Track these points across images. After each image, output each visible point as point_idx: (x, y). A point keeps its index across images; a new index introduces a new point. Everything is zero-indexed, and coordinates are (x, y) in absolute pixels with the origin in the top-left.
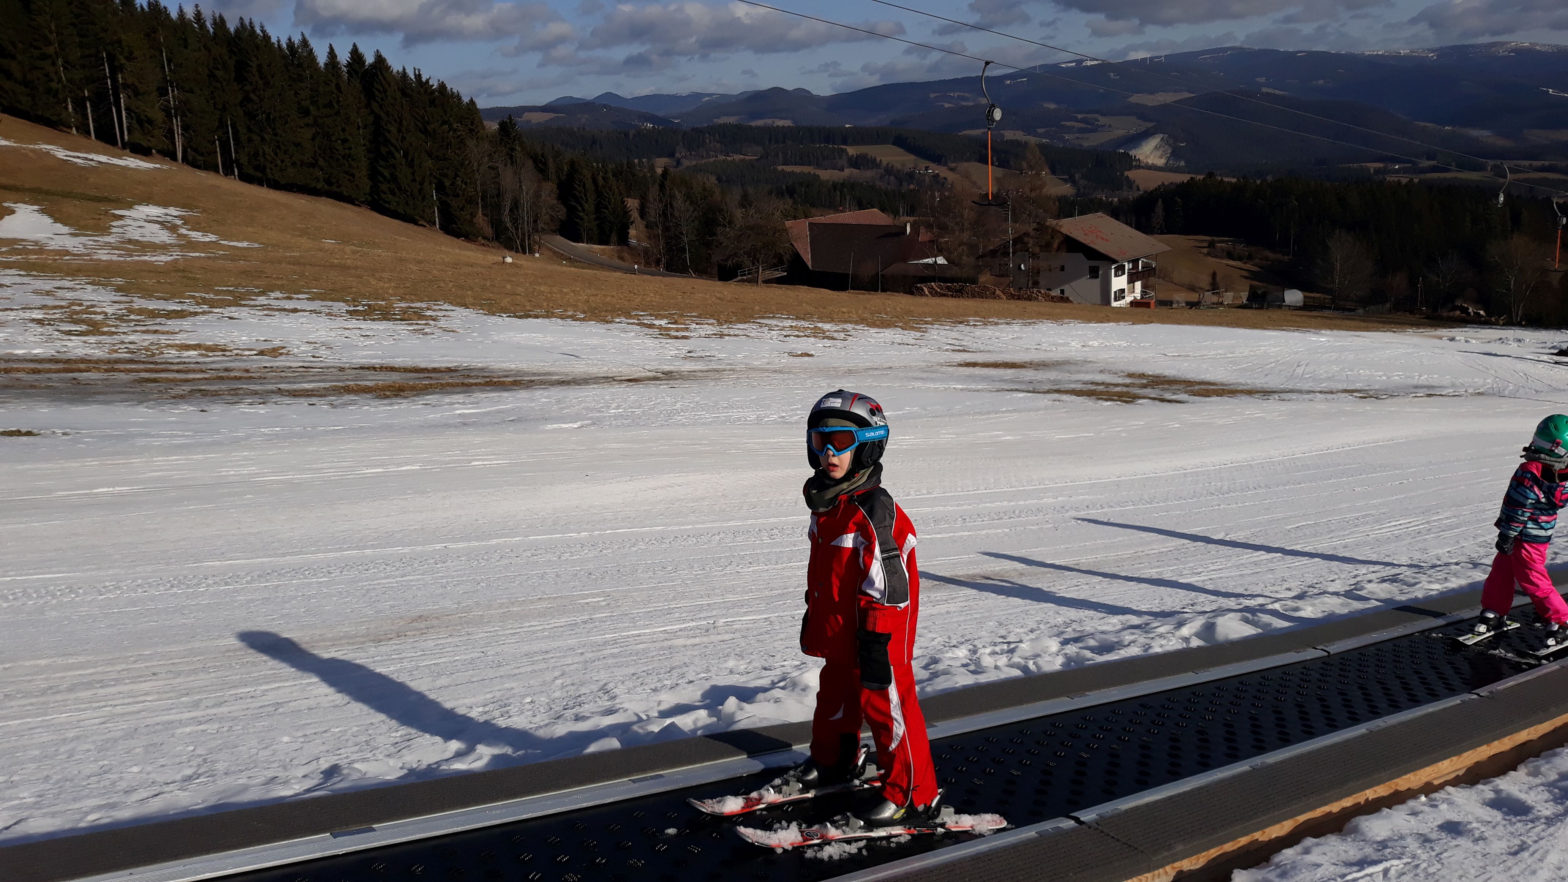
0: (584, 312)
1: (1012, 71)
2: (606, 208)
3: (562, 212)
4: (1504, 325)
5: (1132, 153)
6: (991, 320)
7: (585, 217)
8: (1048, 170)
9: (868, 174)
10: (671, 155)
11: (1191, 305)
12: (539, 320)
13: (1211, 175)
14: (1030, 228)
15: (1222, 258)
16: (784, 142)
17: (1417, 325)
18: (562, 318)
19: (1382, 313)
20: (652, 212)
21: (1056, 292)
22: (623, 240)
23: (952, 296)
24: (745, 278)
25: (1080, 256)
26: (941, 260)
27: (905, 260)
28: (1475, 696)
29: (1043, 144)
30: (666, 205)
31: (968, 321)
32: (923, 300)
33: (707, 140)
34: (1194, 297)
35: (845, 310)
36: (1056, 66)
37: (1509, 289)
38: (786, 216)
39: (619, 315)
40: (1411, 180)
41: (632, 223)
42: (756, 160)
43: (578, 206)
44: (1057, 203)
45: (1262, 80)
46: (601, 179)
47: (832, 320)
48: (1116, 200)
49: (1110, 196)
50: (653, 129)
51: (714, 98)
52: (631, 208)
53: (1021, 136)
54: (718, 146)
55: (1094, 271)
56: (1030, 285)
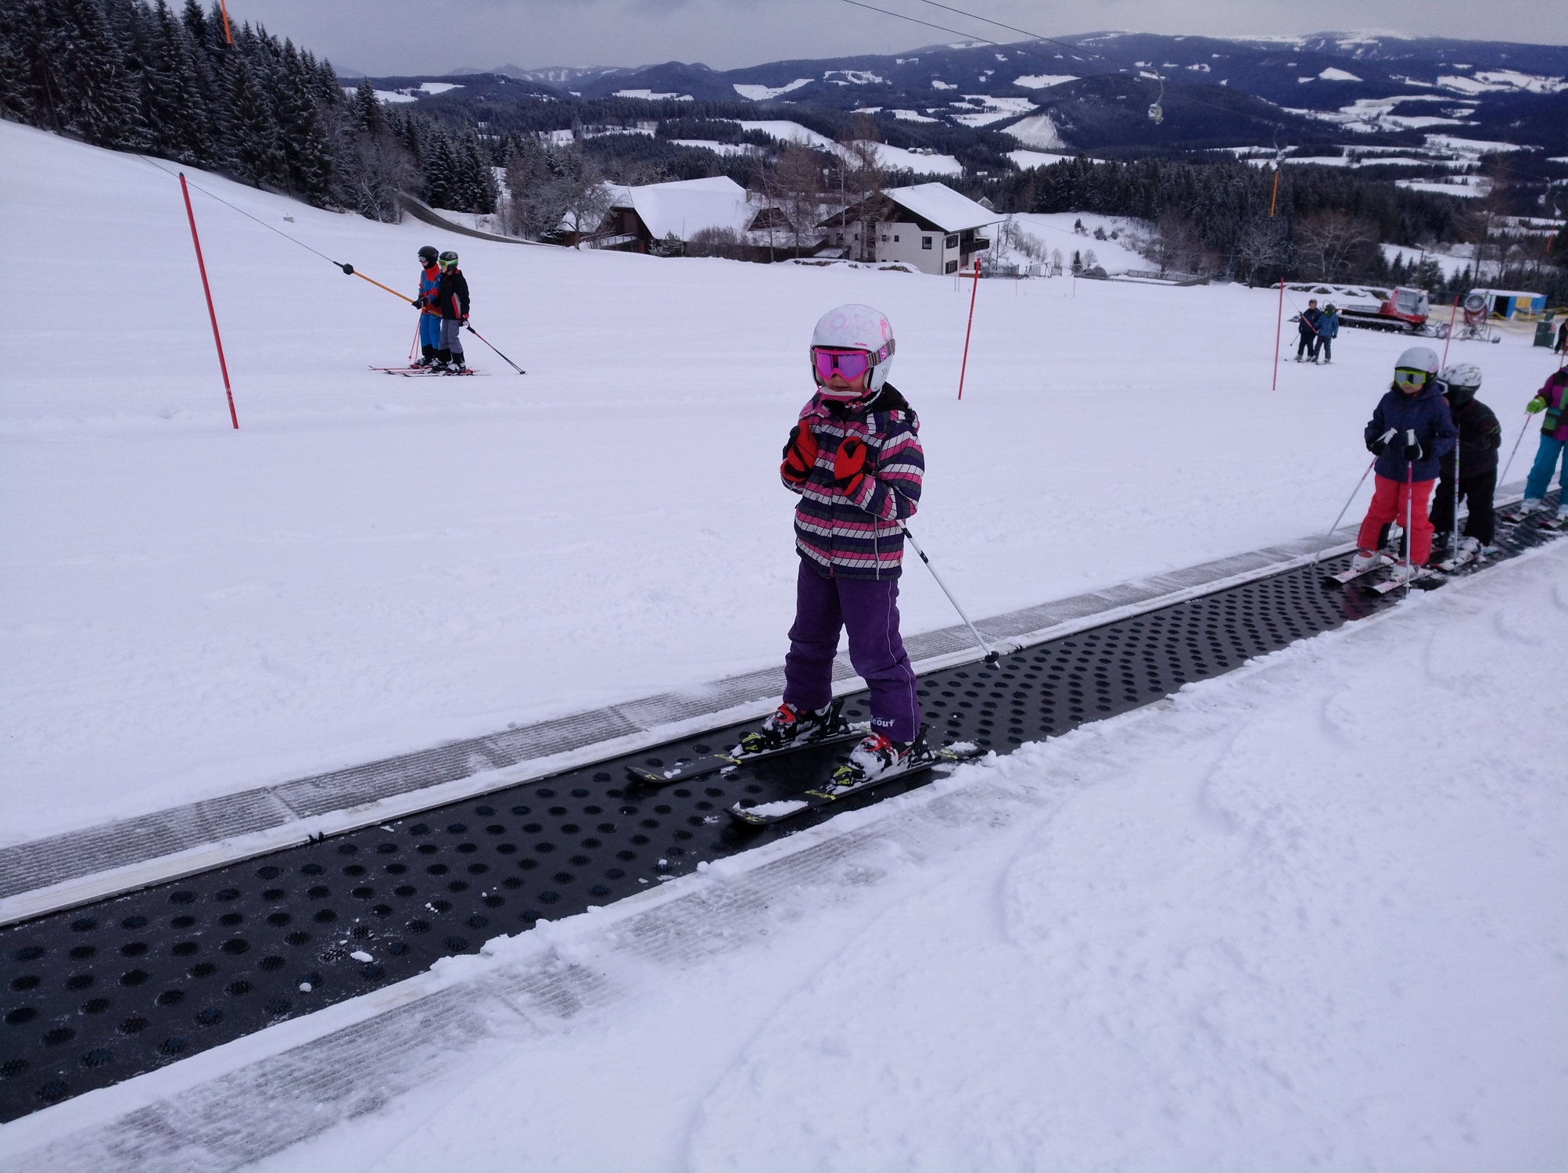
16: (679, 117)
25: (914, 226)
36: (948, 47)
41: (499, 193)
45: (1140, 64)
48: (995, 180)
49: (992, 176)
50: (550, 101)
51: (614, 71)
52: (499, 177)
53: (912, 115)
54: (614, 119)
55: (928, 242)
56: (866, 255)
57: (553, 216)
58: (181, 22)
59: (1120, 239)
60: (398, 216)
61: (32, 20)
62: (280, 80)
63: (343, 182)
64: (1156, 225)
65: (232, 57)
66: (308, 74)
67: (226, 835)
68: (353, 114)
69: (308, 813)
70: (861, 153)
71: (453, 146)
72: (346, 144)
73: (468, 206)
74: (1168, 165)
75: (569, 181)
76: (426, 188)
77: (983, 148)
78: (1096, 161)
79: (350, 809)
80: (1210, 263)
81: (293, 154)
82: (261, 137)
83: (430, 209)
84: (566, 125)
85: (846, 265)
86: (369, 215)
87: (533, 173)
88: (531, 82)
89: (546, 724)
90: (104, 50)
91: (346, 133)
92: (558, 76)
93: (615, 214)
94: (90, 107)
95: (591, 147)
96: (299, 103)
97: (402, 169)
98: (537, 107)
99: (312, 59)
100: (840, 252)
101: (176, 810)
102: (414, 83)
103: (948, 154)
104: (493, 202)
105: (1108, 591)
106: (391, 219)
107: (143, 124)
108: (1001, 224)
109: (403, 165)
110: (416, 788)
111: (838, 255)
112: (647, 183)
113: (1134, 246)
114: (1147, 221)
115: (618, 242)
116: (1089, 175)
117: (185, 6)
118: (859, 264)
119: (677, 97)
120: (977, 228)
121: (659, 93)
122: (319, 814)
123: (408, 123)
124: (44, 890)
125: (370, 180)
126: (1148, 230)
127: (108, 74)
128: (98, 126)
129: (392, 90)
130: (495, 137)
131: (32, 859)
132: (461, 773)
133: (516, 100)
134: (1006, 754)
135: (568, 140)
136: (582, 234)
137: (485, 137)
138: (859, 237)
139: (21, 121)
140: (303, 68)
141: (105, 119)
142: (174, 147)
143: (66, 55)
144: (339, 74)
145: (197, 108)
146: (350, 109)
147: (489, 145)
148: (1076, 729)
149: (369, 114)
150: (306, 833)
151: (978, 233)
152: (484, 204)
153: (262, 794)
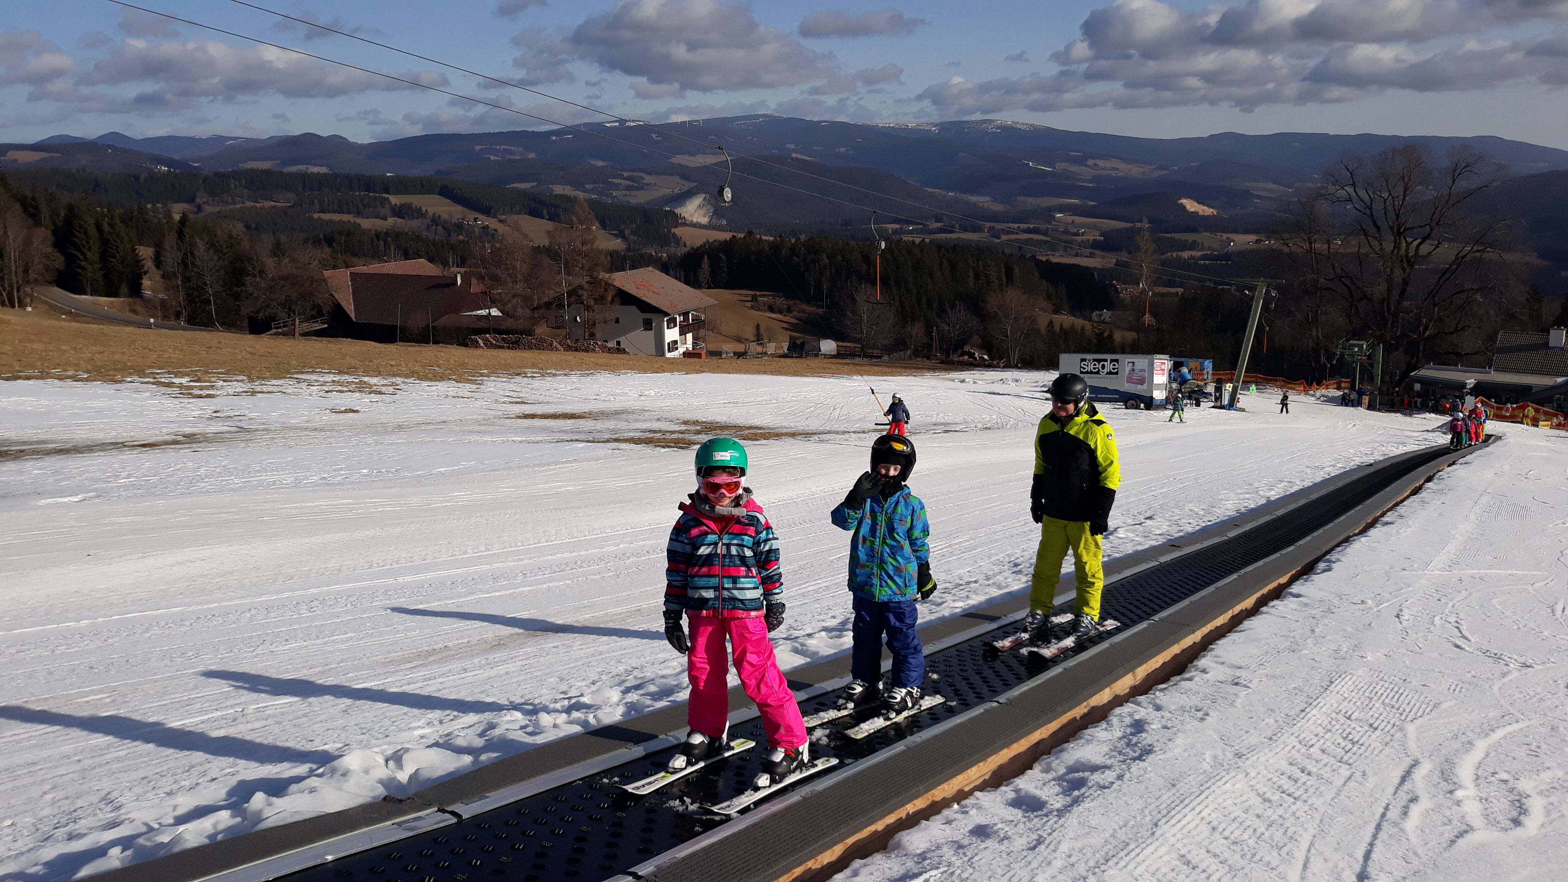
0: (88, 372)
1: (557, 127)
2: (114, 256)
3: (59, 262)
4: (1004, 367)
5: (678, 211)
6: (549, 371)
7: (89, 267)
8: (597, 224)
9: (413, 224)
10: (191, 200)
11: (739, 355)
12: (31, 382)
13: (750, 233)
14: (584, 280)
15: (765, 311)
16: (320, 189)
17: (934, 369)
18: (60, 378)
19: (904, 359)
20: (169, 261)
21: (612, 344)
22: (135, 290)
23: (509, 348)
24: (280, 330)
25: (634, 309)
26: (495, 312)
27: (457, 311)
28: (995, 704)
29: (592, 200)
30: (186, 254)
31: (525, 373)
32: (479, 352)
33: (233, 186)
34: (740, 348)
35: (393, 363)
36: (600, 125)
37: (1007, 336)
38: (324, 265)
39: (131, 374)
40: (923, 240)
41: (146, 273)
42: (289, 207)
43: (78, 254)
44: (609, 258)
45: (792, 146)
46: (106, 225)
47: (380, 374)
49: (659, 252)
50: (170, 172)
51: (240, 140)
52: (145, 256)
53: (570, 191)
54: (244, 192)
55: (648, 323)
56: (587, 336)
73: (113, 290)
104: (138, 284)
115: (314, 328)
116: (760, 251)
119: (310, 168)
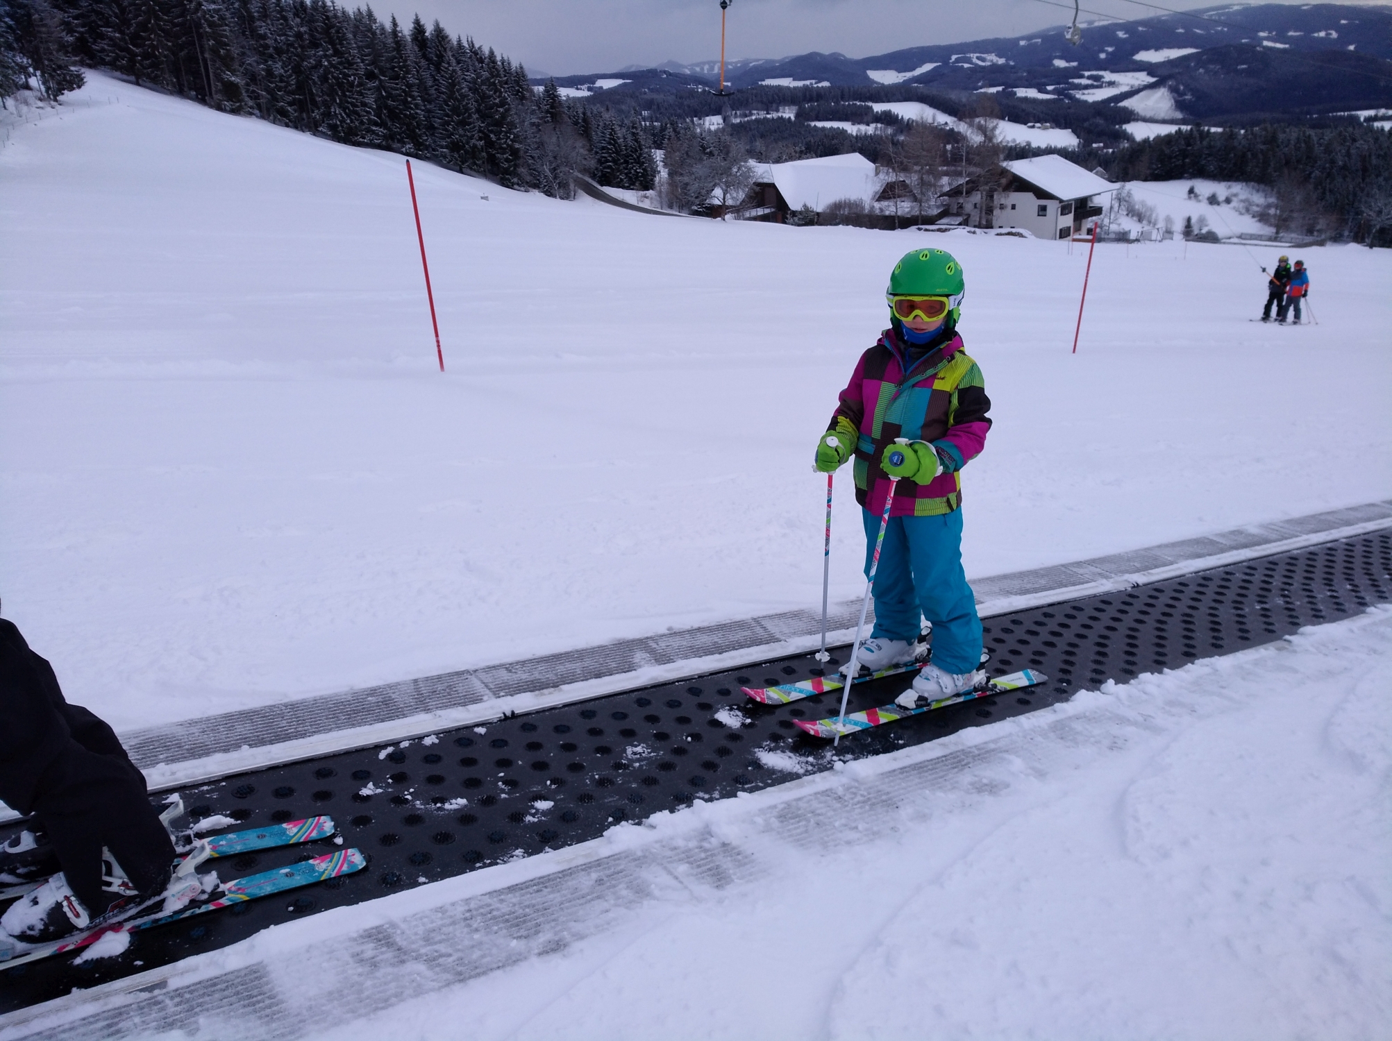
13: (1200, 125)
25: (1028, 196)
29: (1048, 99)
33: (750, 100)
45: (1265, 34)
48: (1111, 150)
49: (1106, 147)
50: (704, 91)
51: (761, 62)
52: (658, 158)
53: (1032, 93)
54: (759, 105)
55: (1043, 209)
56: (984, 222)
57: (704, 192)
58: (409, 39)
59: (1233, 204)
60: (573, 193)
61: (299, 44)
62: (483, 83)
63: (529, 165)
64: (1273, 190)
65: (446, 66)
66: (505, 76)
67: (437, 708)
68: (540, 108)
69: (502, 694)
70: (982, 130)
71: (620, 133)
72: (533, 133)
73: (631, 184)
74: (1288, 130)
75: (718, 161)
76: (597, 169)
77: (1100, 121)
78: (1213, 130)
79: (537, 692)
80: (1328, 225)
81: (490, 144)
82: (465, 130)
83: (599, 187)
84: (716, 111)
85: (965, 231)
86: (549, 193)
87: (687, 154)
88: (688, 75)
89: (699, 629)
90: (350, 64)
91: (533, 124)
92: (712, 68)
93: (757, 189)
94: (337, 112)
95: (737, 130)
96: (497, 101)
97: (578, 153)
98: (693, 96)
99: (509, 64)
100: (960, 219)
101: (398, 684)
102: (590, 80)
103: (1065, 127)
104: (652, 180)
105: (1223, 535)
106: (566, 196)
107: (376, 124)
108: (1115, 192)
109: (578, 150)
110: (591, 678)
111: (957, 223)
112: (786, 161)
113: (1248, 210)
114: (1262, 186)
115: (759, 214)
116: (1205, 143)
117: (412, 25)
118: (977, 230)
119: (816, 83)
120: (1091, 196)
121: (800, 80)
122: (512, 695)
123: (584, 114)
124: (301, 741)
125: (551, 163)
126: (1263, 195)
127: (351, 84)
128: (342, 127)
129: (572, 87)
130: (656, 124)
131: (292, 715)
132: (629, 668)
133: (675, 91)
134: (1123, 684)
135: (718, 124)
136: (728, 207)
137: (648, 124)
138: (978, 206)
139: (287, 126)
140: (502, 73)
141: (348, 121)
142: (399, 141)
143: (321, 71)
144: (530, 76)
145: (417, 109)
146: (538, 104)
147: (650, 131)
148: (1193, 663)
149: (553, 108)
150: (502, 710)
151: (1091, 201)
152: (644, 182)
153: (466, 676)
